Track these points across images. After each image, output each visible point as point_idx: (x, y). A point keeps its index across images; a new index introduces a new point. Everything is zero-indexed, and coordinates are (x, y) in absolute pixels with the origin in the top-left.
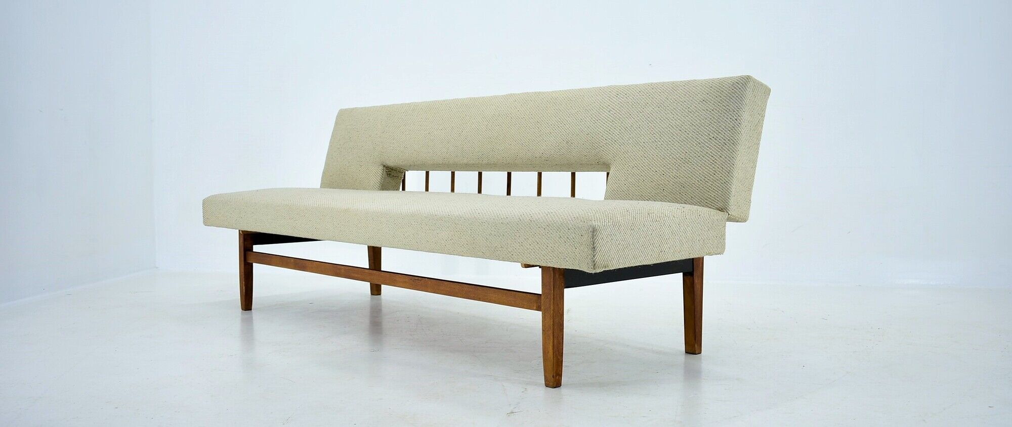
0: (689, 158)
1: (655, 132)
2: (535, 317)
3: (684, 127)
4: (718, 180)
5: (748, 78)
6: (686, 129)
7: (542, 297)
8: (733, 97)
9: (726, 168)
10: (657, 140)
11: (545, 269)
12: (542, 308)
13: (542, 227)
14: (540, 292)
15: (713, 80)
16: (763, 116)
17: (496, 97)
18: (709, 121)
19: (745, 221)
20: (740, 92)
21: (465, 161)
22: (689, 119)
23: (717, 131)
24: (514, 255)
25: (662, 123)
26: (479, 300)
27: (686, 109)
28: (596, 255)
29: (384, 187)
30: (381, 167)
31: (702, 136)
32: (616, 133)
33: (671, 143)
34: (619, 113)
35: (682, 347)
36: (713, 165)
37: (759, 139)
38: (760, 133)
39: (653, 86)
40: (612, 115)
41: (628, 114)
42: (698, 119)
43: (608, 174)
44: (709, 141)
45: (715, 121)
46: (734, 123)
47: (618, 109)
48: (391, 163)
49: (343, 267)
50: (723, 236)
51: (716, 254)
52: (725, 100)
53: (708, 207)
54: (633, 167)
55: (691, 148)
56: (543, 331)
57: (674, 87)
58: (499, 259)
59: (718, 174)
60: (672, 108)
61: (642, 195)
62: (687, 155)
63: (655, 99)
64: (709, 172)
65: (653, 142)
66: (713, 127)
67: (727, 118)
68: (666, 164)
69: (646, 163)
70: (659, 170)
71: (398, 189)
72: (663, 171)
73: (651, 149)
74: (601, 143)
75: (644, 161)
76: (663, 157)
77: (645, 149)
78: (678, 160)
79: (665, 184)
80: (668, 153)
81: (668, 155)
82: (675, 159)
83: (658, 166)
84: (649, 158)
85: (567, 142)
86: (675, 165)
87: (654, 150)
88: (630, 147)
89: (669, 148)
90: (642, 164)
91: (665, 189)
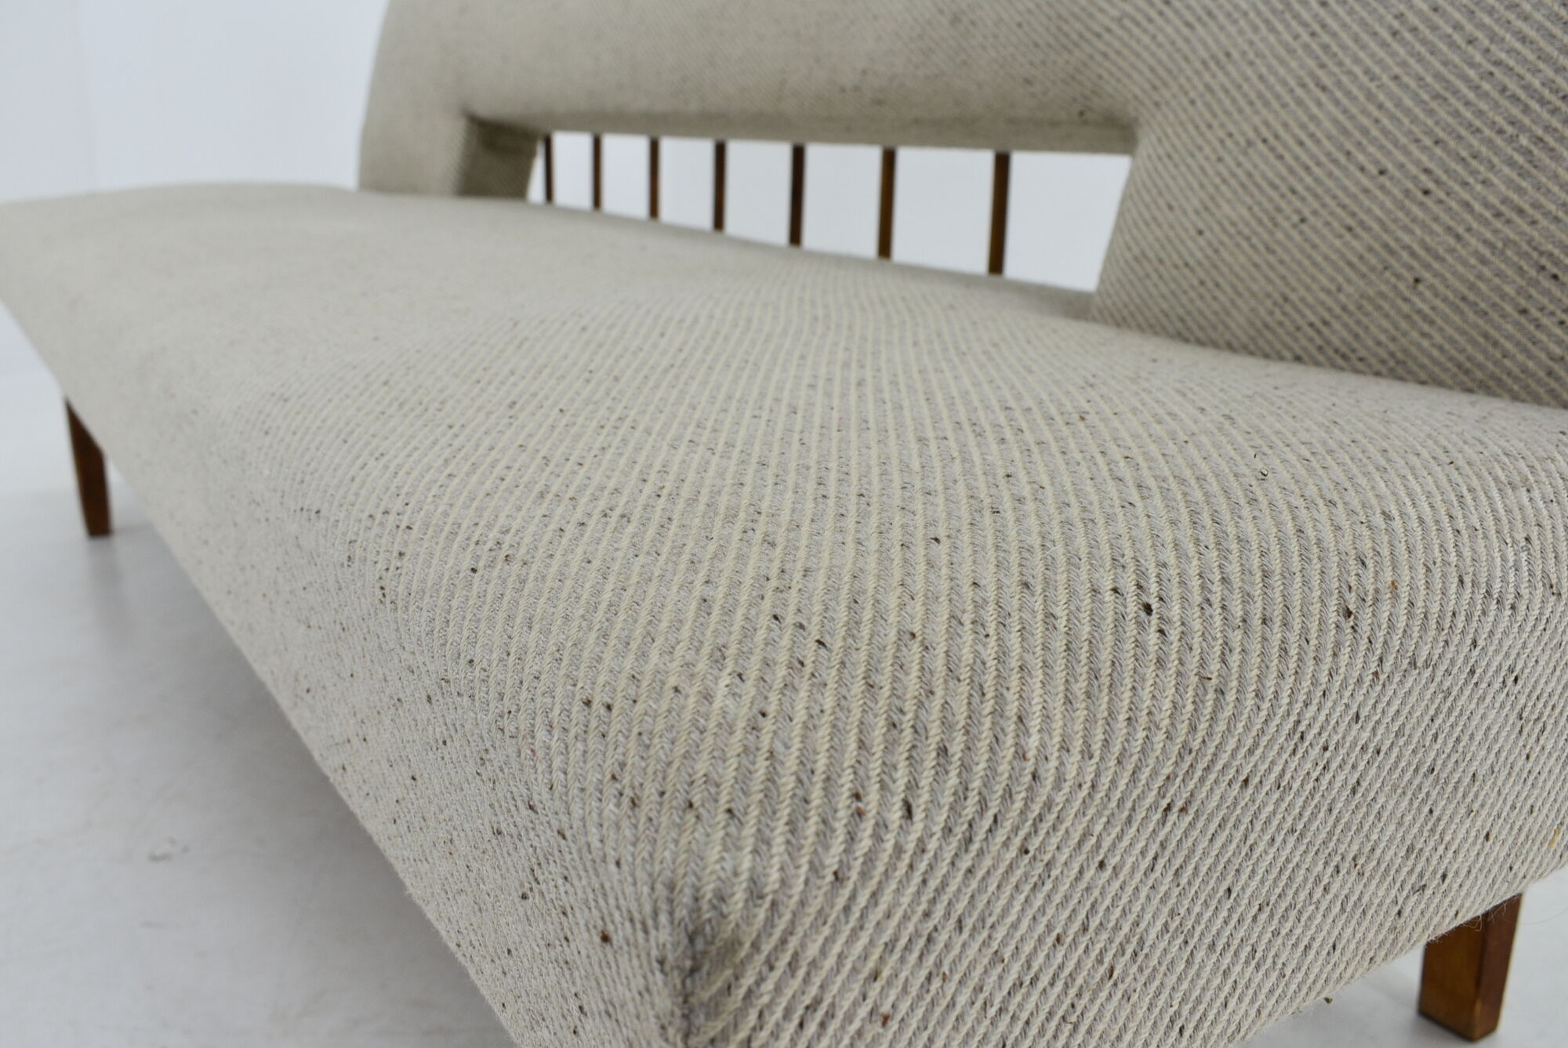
48: (488, 107)
54: (1250, 143)
61: (1286, 299)
68: (1451, 131)
69: (1328, 124)
70: (1401, 166)
71: (517, 190)
72: (1427, 171)
73: (1365, 37)
74: (1099, 16)
75: (1315, 110)
76: (1438, 87)
77: (1326, 38)
78: (1534, 105)
79: (1428, 249)
80: (1472, 64)
81: (1472, 73)
82: (1514, 98)
83: (1396, 143)
84: (1348, 94)
85: (955, 20)
86: (1512, 140)
87: (1384, 45)
88: (1241, 32)
89: (1480, 35)
90: (1303, 126)
91: (1427, 275)
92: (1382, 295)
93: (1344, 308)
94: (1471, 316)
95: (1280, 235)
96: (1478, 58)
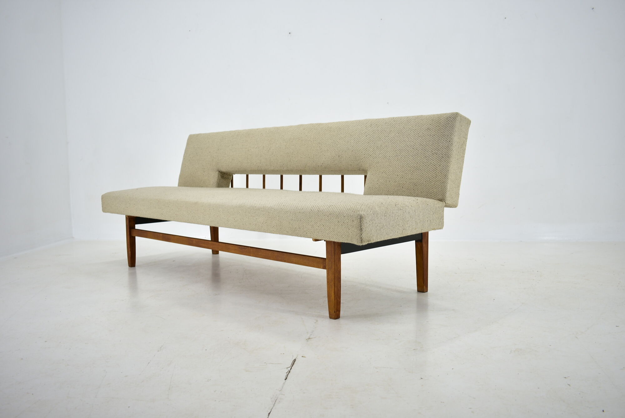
0: (420, 167)
1: (396, 150)
2: (322, 273)
3: (416, 147)
4: (438, 181)
5: (457, 114)
6: (417, 147)
7: (327, 260)
8: (448, 126)
9: (444, 173)
10: (398, 155)
11: (328, 243)
12: (327, 267)
13: (326, 215)
14: (325, 257)
15: (434, 115)
16: (466, 139)
17: (291, 127)
18: (432, 142)
19: (455, 206)
20: (452, 123)
21: (272, 168)
22: (418, 141)
23: (437, 148)
24: (308, 233)
25: (401, 143)
26: (285, 261)
27: (417, 134)
28: (362, 233)
29: (220, 185)
30: (217, 172)
31: (427, 152)
32: (371, 150)
33: (407, 157)
34: (372, 137)
35: (416, 288)
36: (435, 171)
37: (464, 154)
38: (464, 150)
39: (394, 120)
40: (368, 139)
41: (379, 138)
42: (424, 141)
43: (365, 177)
44: (432, 156)
45: (436, 142)
46: (448, 143)
47: (372, 135)
48: (224, 170)
49: (194, 240)
50: (442, 217)
51: (438, 229)
52: (442, 129)
53: (433, 199)
54: (382, 173)
55: (421, 160)
56: (328, 282)
57: (409, 120)
58: (298, 236)
59: (438, 177)
60: (407, 134)
61: (389, 191)
62: (418, 164)
63: (396, 128)
64: (432, 175)
65: (395, 156)
66: (435, 146)
67: (444, 141)
68: (404, 171)
69: (391, 170)
70: (400, 175)
71: (228, 187)
72: (402, 175)
73: (394, 160)
74: (361, 157)
75: (389, 168)
76: (402, 166)
77: (390, 160)
78: (412, 168)
79: (403, 183)
80: (405, 163)
81: (406, 164)
82: (410, 167)
83: (399, 172)
84: (393, 167)
85: (339, 156)
86: (410, 171)
87: (396, 161)
88: (380, 159)
89: (406, 160)
90: (389, 170)
91: (404, 186)
92: (399, 189)
93: (395, 191)
94: (409, 190)
95: (387, 183)
96: (406, 163)
